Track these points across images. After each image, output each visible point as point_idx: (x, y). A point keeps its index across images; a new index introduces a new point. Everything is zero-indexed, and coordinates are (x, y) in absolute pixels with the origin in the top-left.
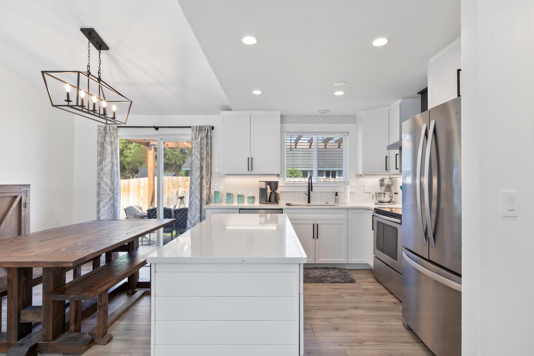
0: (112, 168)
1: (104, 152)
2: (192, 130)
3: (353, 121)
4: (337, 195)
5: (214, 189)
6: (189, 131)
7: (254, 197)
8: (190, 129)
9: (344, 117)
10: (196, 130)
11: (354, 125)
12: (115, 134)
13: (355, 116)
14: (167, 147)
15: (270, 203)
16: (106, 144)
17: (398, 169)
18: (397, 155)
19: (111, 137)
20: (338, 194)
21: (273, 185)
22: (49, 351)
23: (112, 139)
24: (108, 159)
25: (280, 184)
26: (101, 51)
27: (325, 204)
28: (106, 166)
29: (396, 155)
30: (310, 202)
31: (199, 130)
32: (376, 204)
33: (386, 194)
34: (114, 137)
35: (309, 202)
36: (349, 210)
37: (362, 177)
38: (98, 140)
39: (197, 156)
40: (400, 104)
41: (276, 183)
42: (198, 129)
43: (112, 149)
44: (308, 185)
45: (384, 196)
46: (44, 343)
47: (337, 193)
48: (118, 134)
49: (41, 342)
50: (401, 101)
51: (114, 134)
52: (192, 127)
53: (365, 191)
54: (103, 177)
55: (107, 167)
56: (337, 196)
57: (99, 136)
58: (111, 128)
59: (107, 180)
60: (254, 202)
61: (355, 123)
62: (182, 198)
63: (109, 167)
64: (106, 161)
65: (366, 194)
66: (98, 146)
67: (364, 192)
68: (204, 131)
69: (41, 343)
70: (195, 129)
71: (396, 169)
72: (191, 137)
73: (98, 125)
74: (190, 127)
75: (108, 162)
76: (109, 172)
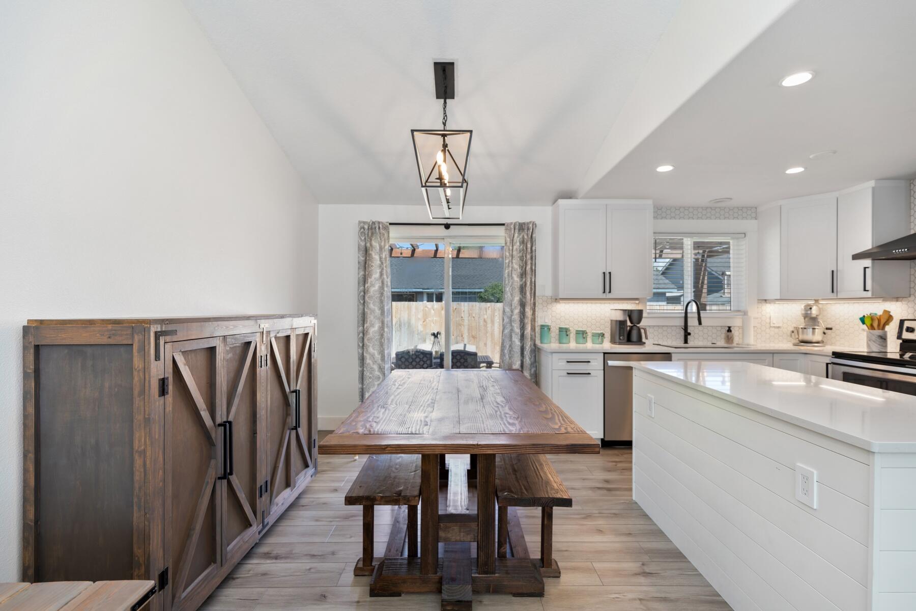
0: (382, 288)
1: (370, 263)
2: (506, 229)
3: (754, 215)
4: (729, 330)
5: (539, 322)
6: (501, 231)
7: (603, 335)
8: (503, 228)
9: (739, 210)
10: (513, 230)
11: (754, 222)
12: (386, 235)
13: (756, 208)
14: (401, 256)
15: (630, 343)
16: (372, 250)
17: (868, 291)
18: (867, 269)
19: (381, 239)
20: (731, 329)
21: (635, 317)
22: (491, 590)
23: (383, 244)
24: (376, 275)
25: (644, 315)
26: (448, 101)
27: (709, 344)
28: (373, 285)
29: (865, 268)
30: (689, 342)
31: (519, 230)
32: (795, 345)
33: (817, 330)
34: (385, 240)
35: (686, 341)
36: (775, 355)
37: (766, 303)
38: (359, 245)
39: (517, 269)
40: (873, 189)
41: (640, 312)
42: (517, 227)
43: (381, 258)
44: (684, 315)
45: (813, 333)
46: (482, 577)
47: (729, 327)
48: (390, 235)
49: (477, 575)
50: (874, 183)
51: (384, 235)
52: (506, 225)
53: (772, 325)
54: (370, 303)
55: (374, 287)
56: (729, 333)
57: (361, 239)
58: (381, 226)
59: (373, 306)
60: (602, 342)
61: (756, 219)
62: (435, 335)
63: (377, 286)
64: (373, 278)
65: (773, 329)
66: (359, 253)
67: (771, 327)
68: (526, 231)
69: (477, 577)
70: (512, 227)
71: (865, 290)
72: (504, 241)
73: (359, 222)
74: (503, 225)
75: (375, 278)
76: (378, 295)
